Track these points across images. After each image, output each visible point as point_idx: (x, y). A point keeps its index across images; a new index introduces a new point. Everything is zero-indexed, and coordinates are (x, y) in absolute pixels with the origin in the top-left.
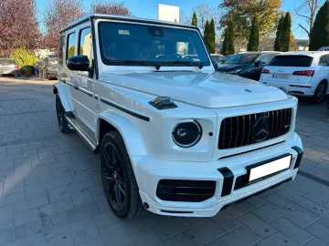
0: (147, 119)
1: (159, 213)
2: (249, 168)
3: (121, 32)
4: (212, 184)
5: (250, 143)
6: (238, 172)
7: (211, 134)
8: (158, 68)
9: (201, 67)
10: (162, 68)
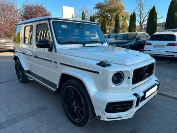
0: (98, 73)
1: (106, 120)
2: (145, 93)
3: (63, 26)
4: (132, 102)
5: (142, 80)
6: (141, 95)
7: (129, 78)
8: (84, 45)
9: (102, 44)
10: (86, 45)
